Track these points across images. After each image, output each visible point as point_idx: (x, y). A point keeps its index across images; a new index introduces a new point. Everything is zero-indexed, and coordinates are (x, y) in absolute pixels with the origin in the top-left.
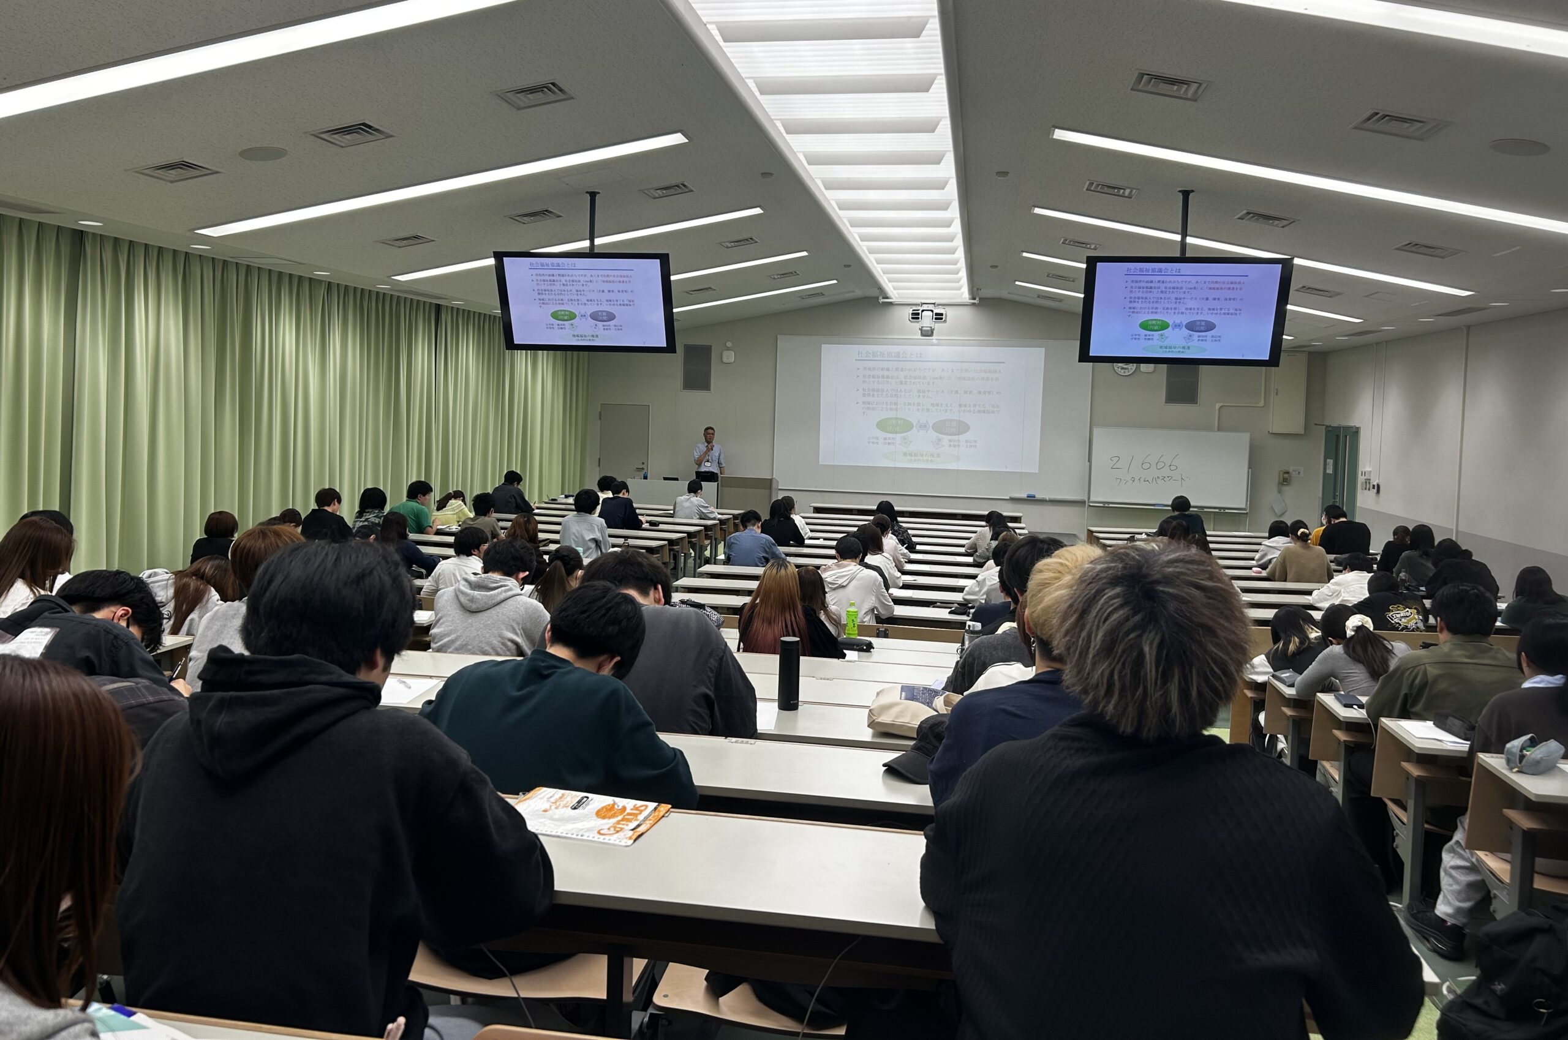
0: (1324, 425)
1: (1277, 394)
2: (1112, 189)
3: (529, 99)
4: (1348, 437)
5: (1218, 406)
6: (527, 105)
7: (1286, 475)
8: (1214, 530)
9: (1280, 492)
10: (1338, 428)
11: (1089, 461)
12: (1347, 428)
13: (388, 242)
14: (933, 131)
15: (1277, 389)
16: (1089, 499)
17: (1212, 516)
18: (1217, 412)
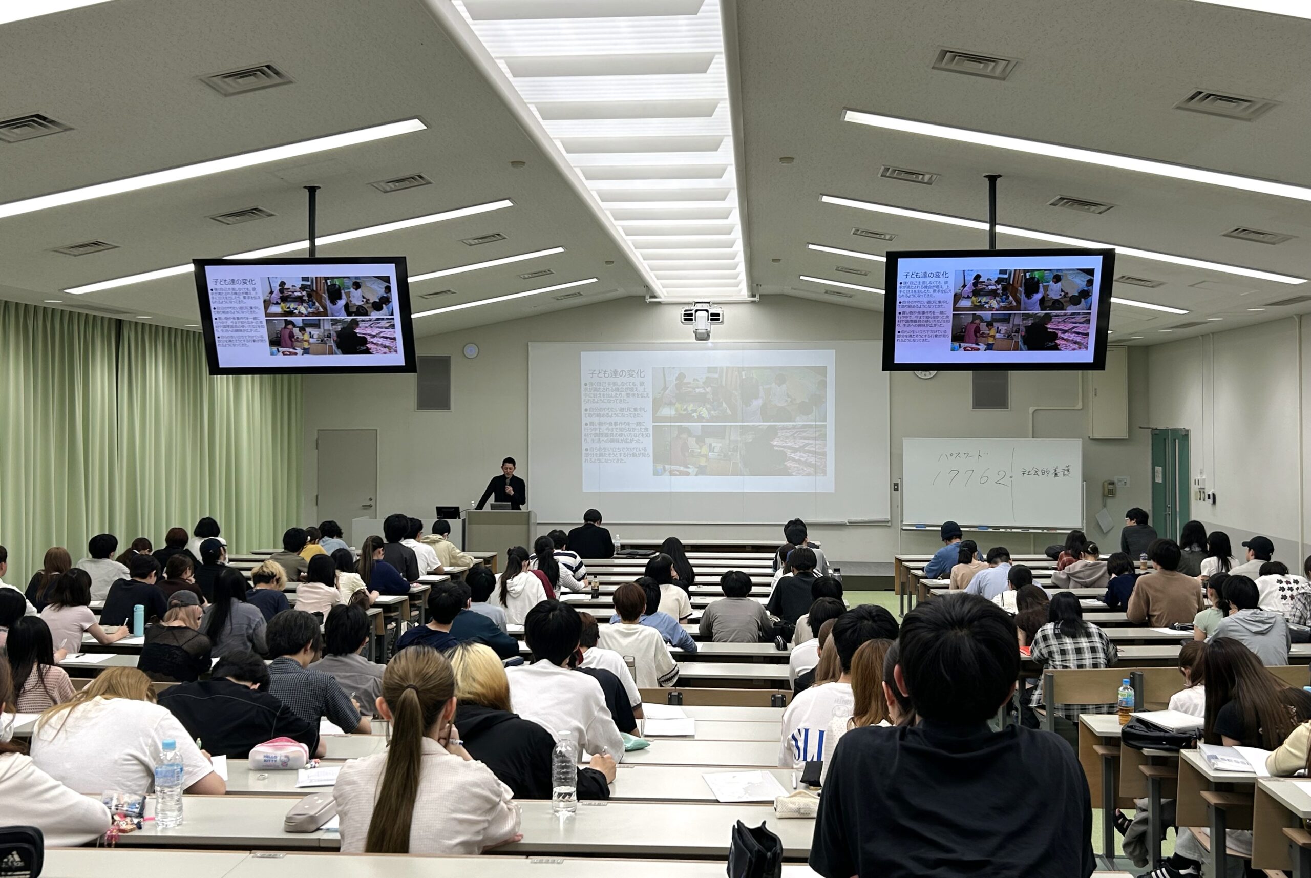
0: (1149, 428)
1: (1096, 395)
2: (909, 175)
3: (238, 83)
4: (1177, 441)
5: (1031, 410)
6: (236, 91)
7: (1111, 487)
9: (1105, 505)
10: (1167, 430)
12: (1175, 431)
13: (62, 250)
14: (711, 116)
15: (1096, 389)
16: (902, 521)
18: (1031, 416)
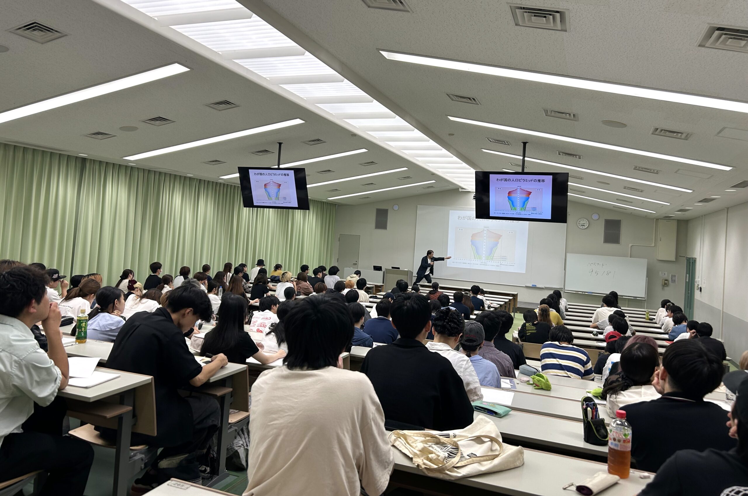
0: (685, 257)
1: (660, 240)
3: (221, 107)
4: (692, 263)
5: (630, 245)
7: (666, 282)
8: (628, 307)
9: (663, 289)
10: (689, 258)
11: (565, 270)
12: (692, 258)
13: (206, 163)
15: (661, 238)
16: (564, 289)
17: (627, 300)
18: (630, 248)
